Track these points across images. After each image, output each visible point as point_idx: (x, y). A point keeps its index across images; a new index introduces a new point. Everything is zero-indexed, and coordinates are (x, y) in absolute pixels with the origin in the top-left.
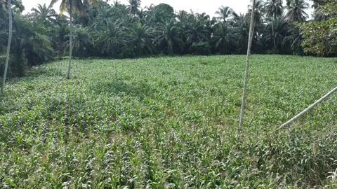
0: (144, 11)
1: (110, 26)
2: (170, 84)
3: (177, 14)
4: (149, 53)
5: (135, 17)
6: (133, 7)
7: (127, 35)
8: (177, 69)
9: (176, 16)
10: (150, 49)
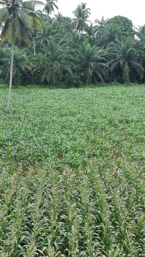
0: (94, 25)
1: (51, 48)
2: (121, 122)
3: (136, 30)
4: (99, 80)
5: (82, 35)
6: (80, 22)
7: (72, 58)
8: (133, 104)
9: (135, 33)
10: (100, 76)
